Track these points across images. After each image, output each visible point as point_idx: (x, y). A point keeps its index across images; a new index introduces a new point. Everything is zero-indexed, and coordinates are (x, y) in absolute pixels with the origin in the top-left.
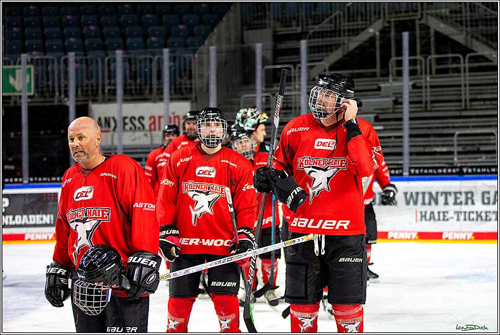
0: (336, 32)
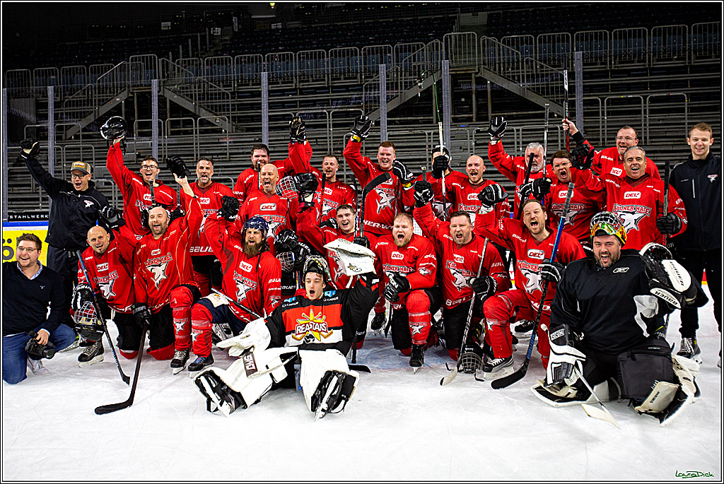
0: (89, 102)
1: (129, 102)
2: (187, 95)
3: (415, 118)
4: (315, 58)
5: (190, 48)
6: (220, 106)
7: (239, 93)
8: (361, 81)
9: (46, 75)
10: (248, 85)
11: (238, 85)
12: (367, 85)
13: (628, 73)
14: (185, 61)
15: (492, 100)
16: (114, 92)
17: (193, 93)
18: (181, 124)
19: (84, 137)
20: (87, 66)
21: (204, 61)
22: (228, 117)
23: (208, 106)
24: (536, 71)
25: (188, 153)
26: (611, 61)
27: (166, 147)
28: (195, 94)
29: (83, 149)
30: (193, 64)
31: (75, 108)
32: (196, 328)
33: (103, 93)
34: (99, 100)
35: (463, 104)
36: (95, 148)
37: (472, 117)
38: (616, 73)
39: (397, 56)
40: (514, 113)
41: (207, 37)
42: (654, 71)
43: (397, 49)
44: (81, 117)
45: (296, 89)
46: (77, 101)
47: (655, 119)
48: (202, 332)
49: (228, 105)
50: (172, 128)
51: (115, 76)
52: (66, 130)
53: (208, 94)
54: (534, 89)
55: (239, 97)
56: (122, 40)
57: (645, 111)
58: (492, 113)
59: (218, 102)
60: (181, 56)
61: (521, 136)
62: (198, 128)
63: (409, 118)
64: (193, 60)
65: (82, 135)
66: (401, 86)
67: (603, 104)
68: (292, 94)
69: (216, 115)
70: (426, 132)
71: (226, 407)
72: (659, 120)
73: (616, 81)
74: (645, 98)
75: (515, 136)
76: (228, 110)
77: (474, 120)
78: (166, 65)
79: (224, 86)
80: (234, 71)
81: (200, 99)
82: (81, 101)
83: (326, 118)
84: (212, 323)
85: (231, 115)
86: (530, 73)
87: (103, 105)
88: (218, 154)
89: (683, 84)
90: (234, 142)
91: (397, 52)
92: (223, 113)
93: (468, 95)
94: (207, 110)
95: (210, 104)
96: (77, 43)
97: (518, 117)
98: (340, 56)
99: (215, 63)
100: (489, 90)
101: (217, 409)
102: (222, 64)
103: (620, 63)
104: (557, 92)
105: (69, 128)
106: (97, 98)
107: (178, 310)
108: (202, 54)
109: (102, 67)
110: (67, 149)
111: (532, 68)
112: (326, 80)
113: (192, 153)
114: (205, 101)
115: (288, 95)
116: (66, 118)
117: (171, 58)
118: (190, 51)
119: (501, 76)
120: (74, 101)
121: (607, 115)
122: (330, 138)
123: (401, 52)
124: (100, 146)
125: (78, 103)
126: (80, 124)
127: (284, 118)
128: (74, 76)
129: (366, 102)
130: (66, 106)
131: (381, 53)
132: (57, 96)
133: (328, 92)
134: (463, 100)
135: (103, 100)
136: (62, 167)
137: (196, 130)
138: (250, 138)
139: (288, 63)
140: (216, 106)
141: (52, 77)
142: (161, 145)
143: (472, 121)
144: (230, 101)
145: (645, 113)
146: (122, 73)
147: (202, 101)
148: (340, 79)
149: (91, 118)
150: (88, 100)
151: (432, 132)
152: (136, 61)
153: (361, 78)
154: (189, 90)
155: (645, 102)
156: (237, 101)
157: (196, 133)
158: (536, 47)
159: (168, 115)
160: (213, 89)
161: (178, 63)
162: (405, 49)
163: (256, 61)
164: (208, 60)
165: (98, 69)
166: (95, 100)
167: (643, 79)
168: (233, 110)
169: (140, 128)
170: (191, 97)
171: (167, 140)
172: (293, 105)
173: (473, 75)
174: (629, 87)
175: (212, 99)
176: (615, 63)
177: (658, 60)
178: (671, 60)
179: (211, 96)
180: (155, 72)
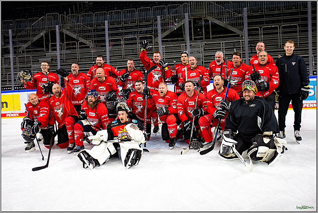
1: (46, 35)
2: (73, 31)
3: (177, 39)
4: (131, 12)
5: (74, 9)
6: (88, 35)
7: (97, 29)
8: (152, 23)
9: (8, 23)
10: (101, 26)
11: (97, 26)
12: (155, 24)
13: (273, 15)
14: (72, 15)
15: (212, 30)
16: (40, 30)
17: (76, 30)
18: (71, 44)
19: (27, 51)
20: (27, 19)
21: (80, 15)
22: (92, 41)
23: (83, 36)
24: (231, 16)
25: (74, 58)
26: (265, 10)
27: (64, 55)
28: (77, 31)
29: (27, 57)
30: (75, 17)
31: (22, 38)
32: (76, 134)
33: (34, 31)
34: (33, 35)
35: (199, 31)
36: (32, 57)
37: (203, 38)
38: (267, 16)
39: (168, 11)
40: (222, 35)
41: (82, 4)
42: (285, 14)
43: (168, 7)
44: (25, 43)
45: (123, 27)
46: (23, 35)
47: (285, 36)
48: (79, 135)
49: (92, 35)
50: (67, 46)
51: (40, 23)
52: (18, 49)
53: (83, 30)
54: (230, 24)
55: (97, 31)
56: (42, 6)
57: (280, 32)
58: (212, 35)
59: (87, 34)
60: (70, 13)
61: (224, 46)
62: (78, 46)
63: (174, 39)
64: (75, 15)
65: (26, 51)
66: (170, 24)
67: (261, 30)
68: (121, 29)
69: (87, 40)
70: (181, 45)
71: (91, 166)
72: (287, 37)
73: (268, 19)
74: (280, 27)
75: (222, 46)
76: (92, 37)
77: (204, 39)
78: (63, 18)
79: (90, 27)
80: (94, 20)
81: (79, 33)
82: (24, 35)
83: (136, 40)
84: (83, 132)
85: (93, 40)
86: (229, 17)
87: (35, 37)
88: (88, 58)
89: (297, 20)
90: (95, 52)
91: (168, 9)
92: (89, 39)
93: (201, 28)
94: (82, 38)
95: (84, 35)
96: (22, 8)
97: (224, 37)
98: (142, 11)
99: (85, 16)
100: (210, 25)
101: (87, 167)
102: (89, 17)
103: (269, 11)
104: (241, 25)
105: (20, 48)
106: (32, 34)
107: (68, 126)
108: (79, 12)
109: (34, 19)
110: (19, 57)
111: (229, 14)
112: (137, 22)
113: (76, 58)
114: (82, 34)
115: (119, 30)
116: (18, 43)
117: (65, 14)
118: (74, 11)
119: (216, 19)
120: (21, 35)
121: (263, 35)
122: (139, 49)
123: (170, 8)
124: (34, 56)
125: (23, 36)
126: (25, 46)
127: (118, 40)
128: (21, 24)
129: (155, 32)
130: (18, 38)
131: (161, 9)
132: (13, 33)
133: (138, 28)
134: (199, 30)
135: (35, 34)
136: (17, 66)
137: (78, 47)
138: (102, 50)
139: (119, 15)
140: (86, 36)
141: (11, 24)
142: (62, 54)
143: (203, 39)
144: (93, 33)
145: (280, 34)
146: (43, 22)
147: (80, 34)
148: (143, 22)
149: (29, 43)
150: (28, 35)
151: (184, 45)
152: (49, 16)
153: (152, 21)
154: (74, 29)
155: (280, 29)
156: (96, 33)
157: (78, 49)
158: (231, 5)
159: (65, 40)
160: (85, 28)
161: (69, 17)
162: (172, 7)
163: (104, 15)
164: (82, 15)
165: (32, 20)
166: (31, 35)
167: (279, 18)
168: (94, 37)
169: (52, 47)
170: (75, 32)
171: (64, 52)
172: (121, 34)
173: (203, 19)
174: (273, 22)
175: (84, 33)
176: (267, 11)
177: (286, 9)
178: (292, 9)
179: (84, 31)
180: (58, 21)
